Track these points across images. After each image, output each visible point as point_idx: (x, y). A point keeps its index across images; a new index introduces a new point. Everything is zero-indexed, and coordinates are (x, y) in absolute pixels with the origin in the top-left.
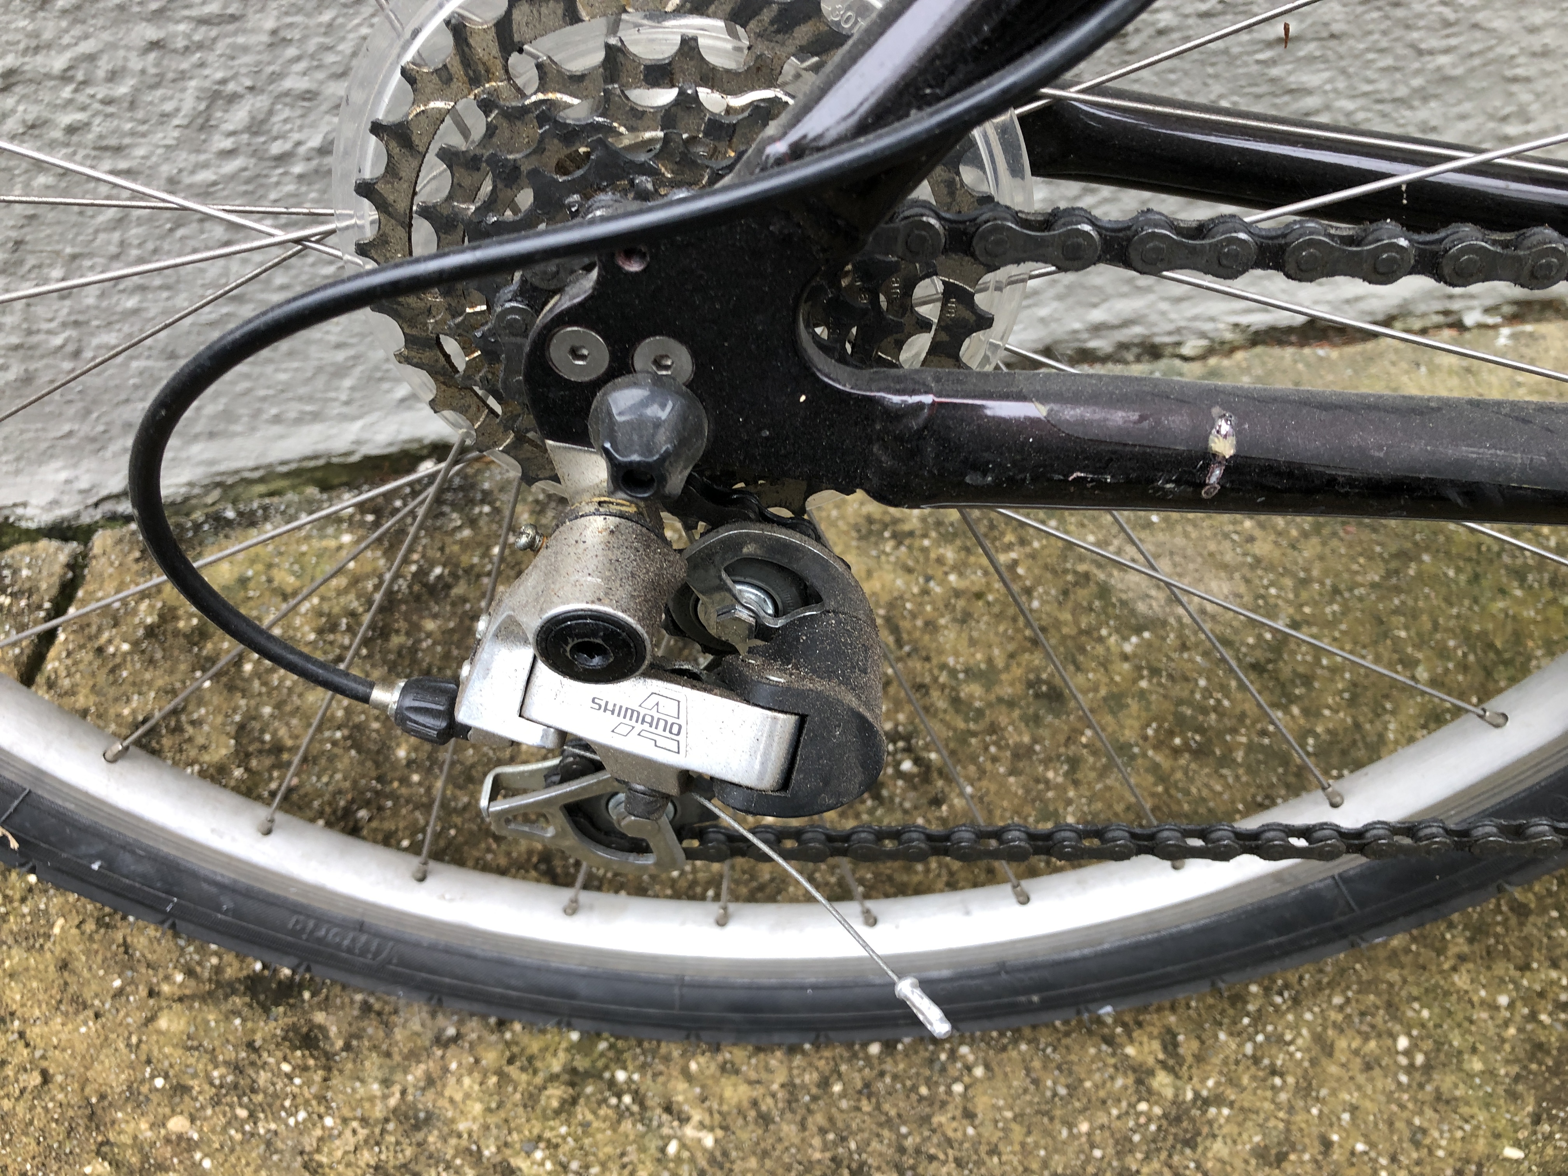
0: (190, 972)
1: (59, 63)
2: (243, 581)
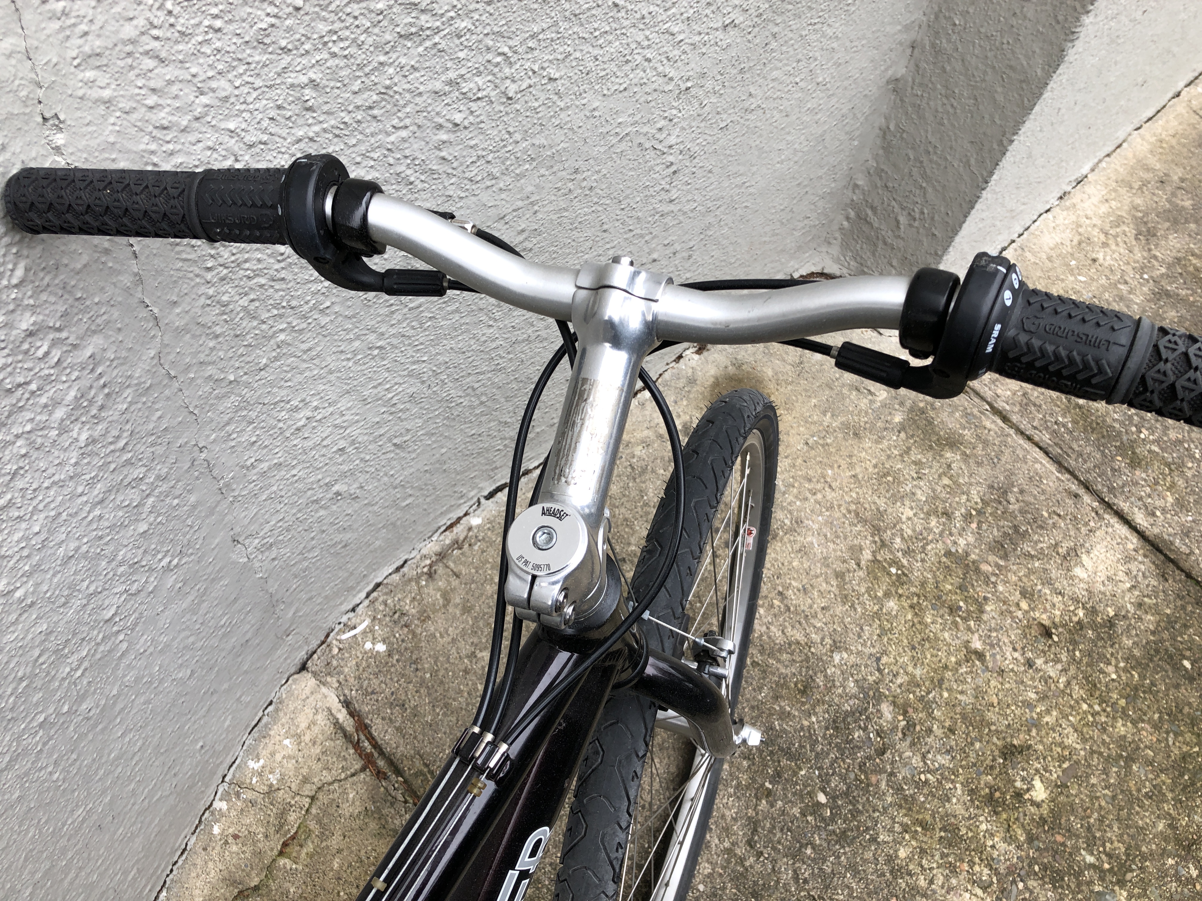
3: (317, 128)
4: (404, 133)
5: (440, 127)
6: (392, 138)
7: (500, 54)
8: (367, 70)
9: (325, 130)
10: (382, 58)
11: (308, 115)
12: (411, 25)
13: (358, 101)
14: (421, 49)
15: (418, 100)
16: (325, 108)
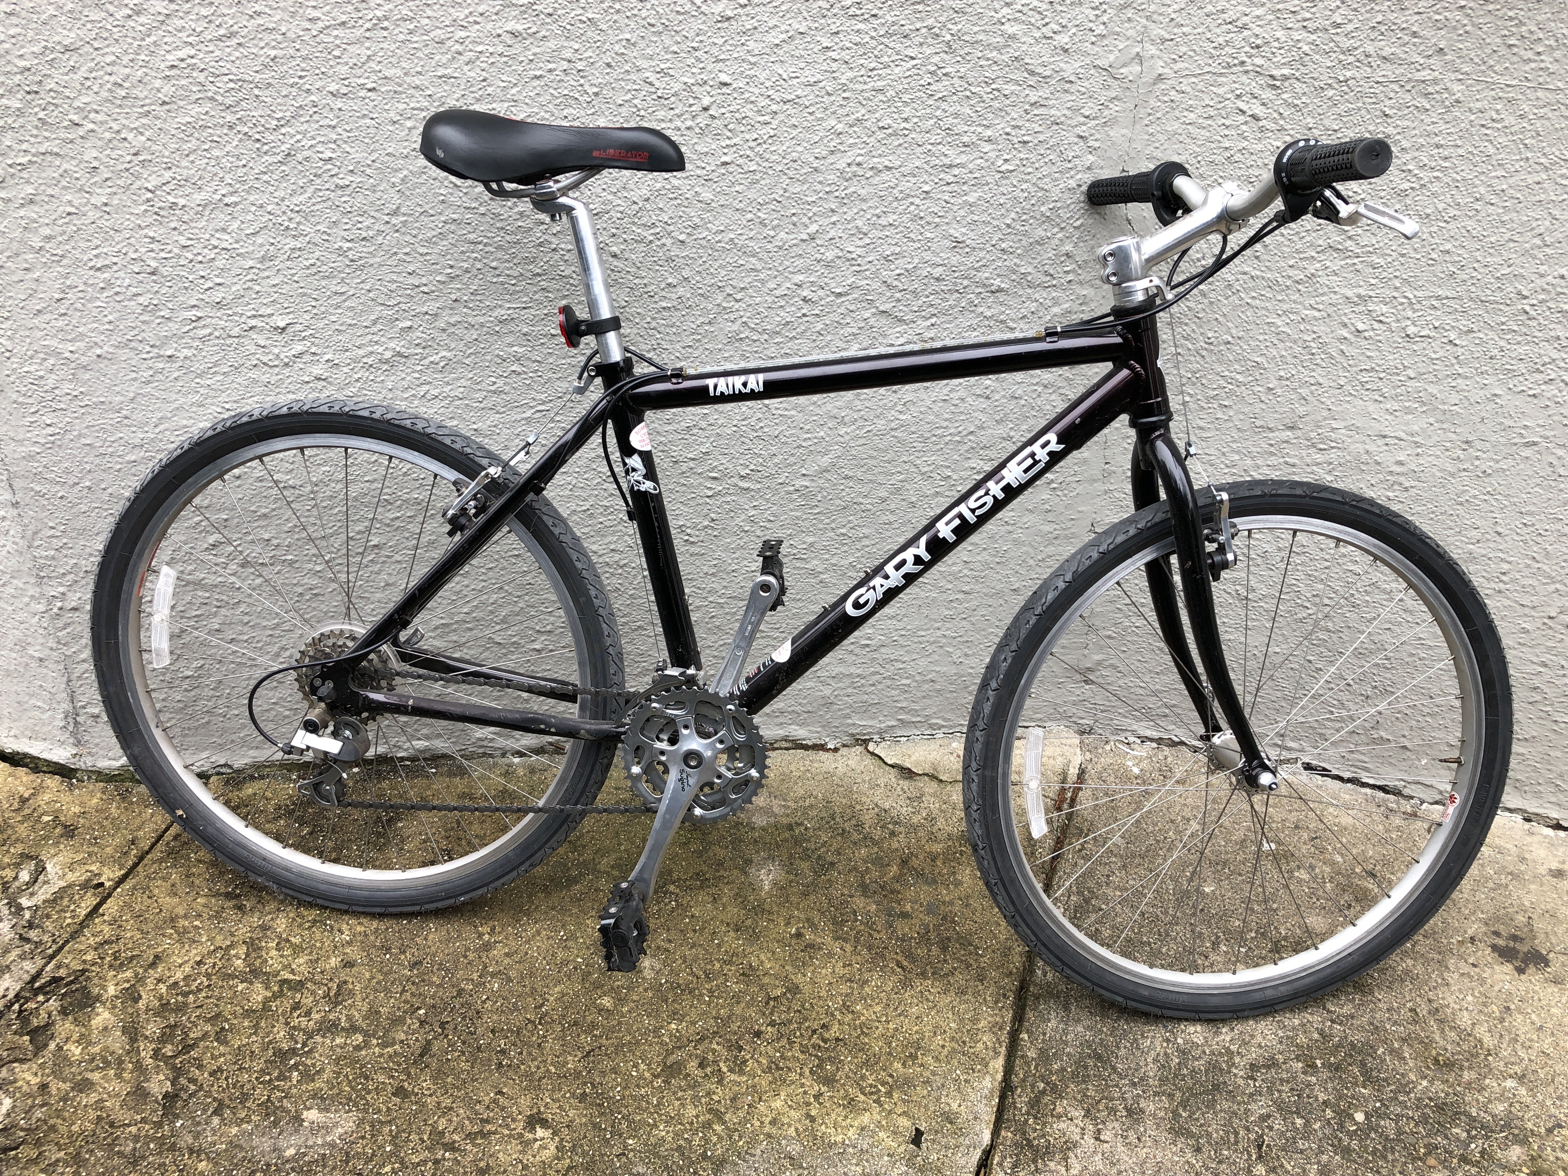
0: (210, 890)
1: (245, 637)
2: (255, 794)
3: (1258, 273)
4: (1317, 314)
5: (1345, 325)
6: (1307, 312)
7: (1406, 297)
8: (1302, 256)
9: (1263, 278)
10: (1313, 254)
11: (1255, 261)
12: (1340, 243)
13: (1291, 272)
14: (1343, 263)
15: (1332, 295)
16: (1268, 264)
